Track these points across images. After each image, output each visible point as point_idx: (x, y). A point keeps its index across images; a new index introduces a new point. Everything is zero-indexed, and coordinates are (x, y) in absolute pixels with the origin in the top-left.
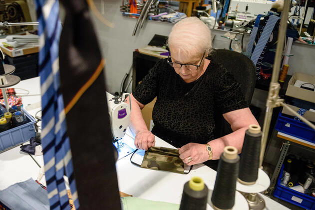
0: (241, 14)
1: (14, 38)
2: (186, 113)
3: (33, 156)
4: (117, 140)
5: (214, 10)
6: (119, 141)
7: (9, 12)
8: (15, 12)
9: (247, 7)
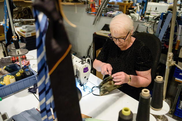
0: (153, 12)
1: (26, 27)
2: (121, 68)
3: (35, 94)
4: (83, 85)
5: (138, 10)
6: (84, 86)
7: (24, 12)
8: (27, 12)
9: (156, 8)
